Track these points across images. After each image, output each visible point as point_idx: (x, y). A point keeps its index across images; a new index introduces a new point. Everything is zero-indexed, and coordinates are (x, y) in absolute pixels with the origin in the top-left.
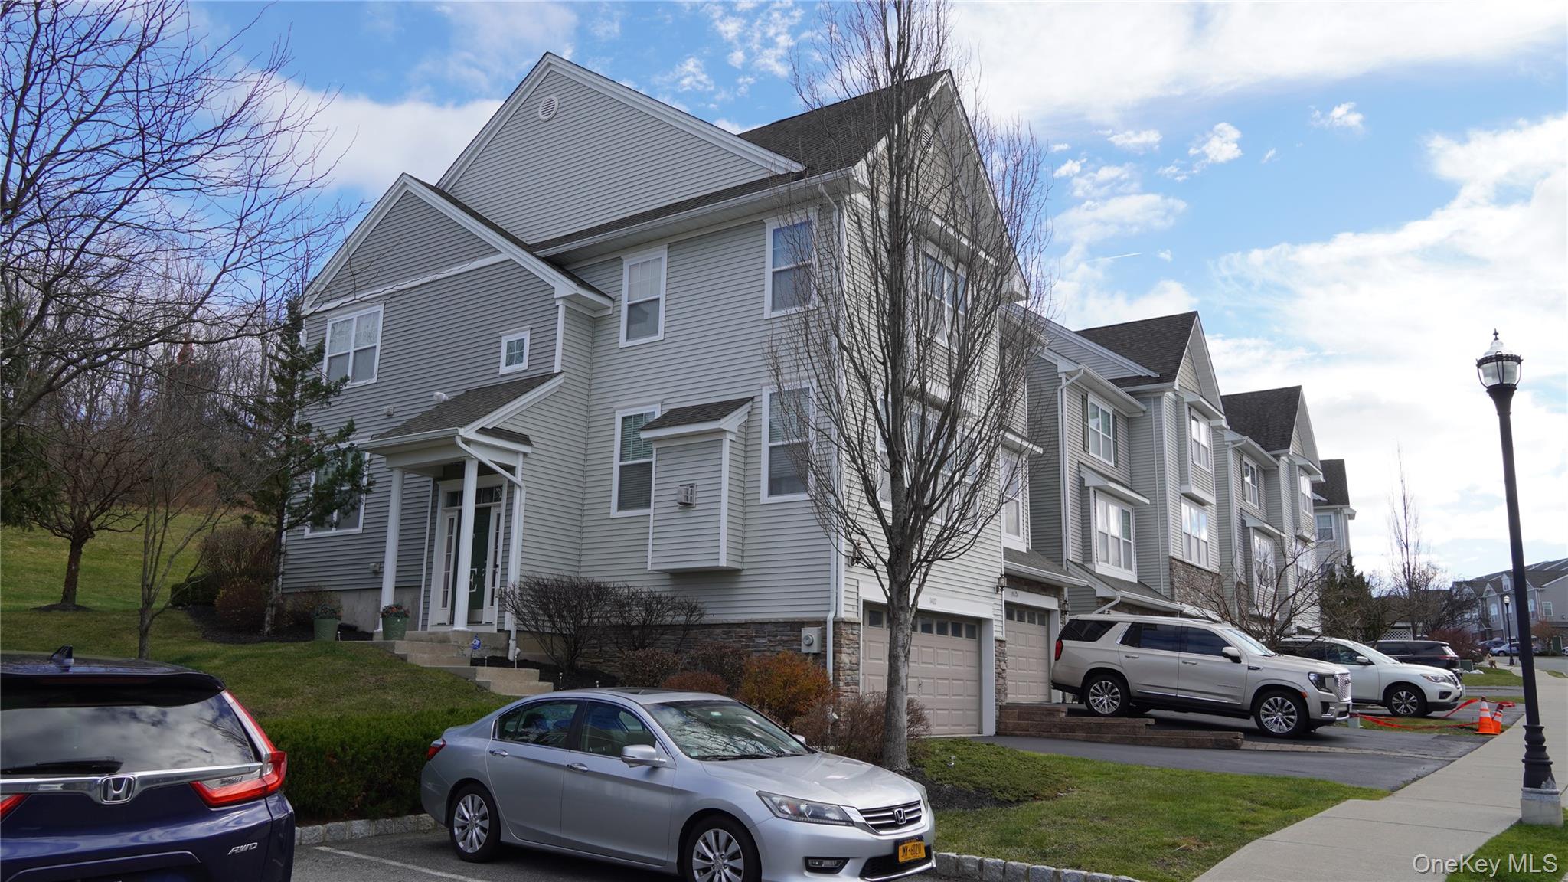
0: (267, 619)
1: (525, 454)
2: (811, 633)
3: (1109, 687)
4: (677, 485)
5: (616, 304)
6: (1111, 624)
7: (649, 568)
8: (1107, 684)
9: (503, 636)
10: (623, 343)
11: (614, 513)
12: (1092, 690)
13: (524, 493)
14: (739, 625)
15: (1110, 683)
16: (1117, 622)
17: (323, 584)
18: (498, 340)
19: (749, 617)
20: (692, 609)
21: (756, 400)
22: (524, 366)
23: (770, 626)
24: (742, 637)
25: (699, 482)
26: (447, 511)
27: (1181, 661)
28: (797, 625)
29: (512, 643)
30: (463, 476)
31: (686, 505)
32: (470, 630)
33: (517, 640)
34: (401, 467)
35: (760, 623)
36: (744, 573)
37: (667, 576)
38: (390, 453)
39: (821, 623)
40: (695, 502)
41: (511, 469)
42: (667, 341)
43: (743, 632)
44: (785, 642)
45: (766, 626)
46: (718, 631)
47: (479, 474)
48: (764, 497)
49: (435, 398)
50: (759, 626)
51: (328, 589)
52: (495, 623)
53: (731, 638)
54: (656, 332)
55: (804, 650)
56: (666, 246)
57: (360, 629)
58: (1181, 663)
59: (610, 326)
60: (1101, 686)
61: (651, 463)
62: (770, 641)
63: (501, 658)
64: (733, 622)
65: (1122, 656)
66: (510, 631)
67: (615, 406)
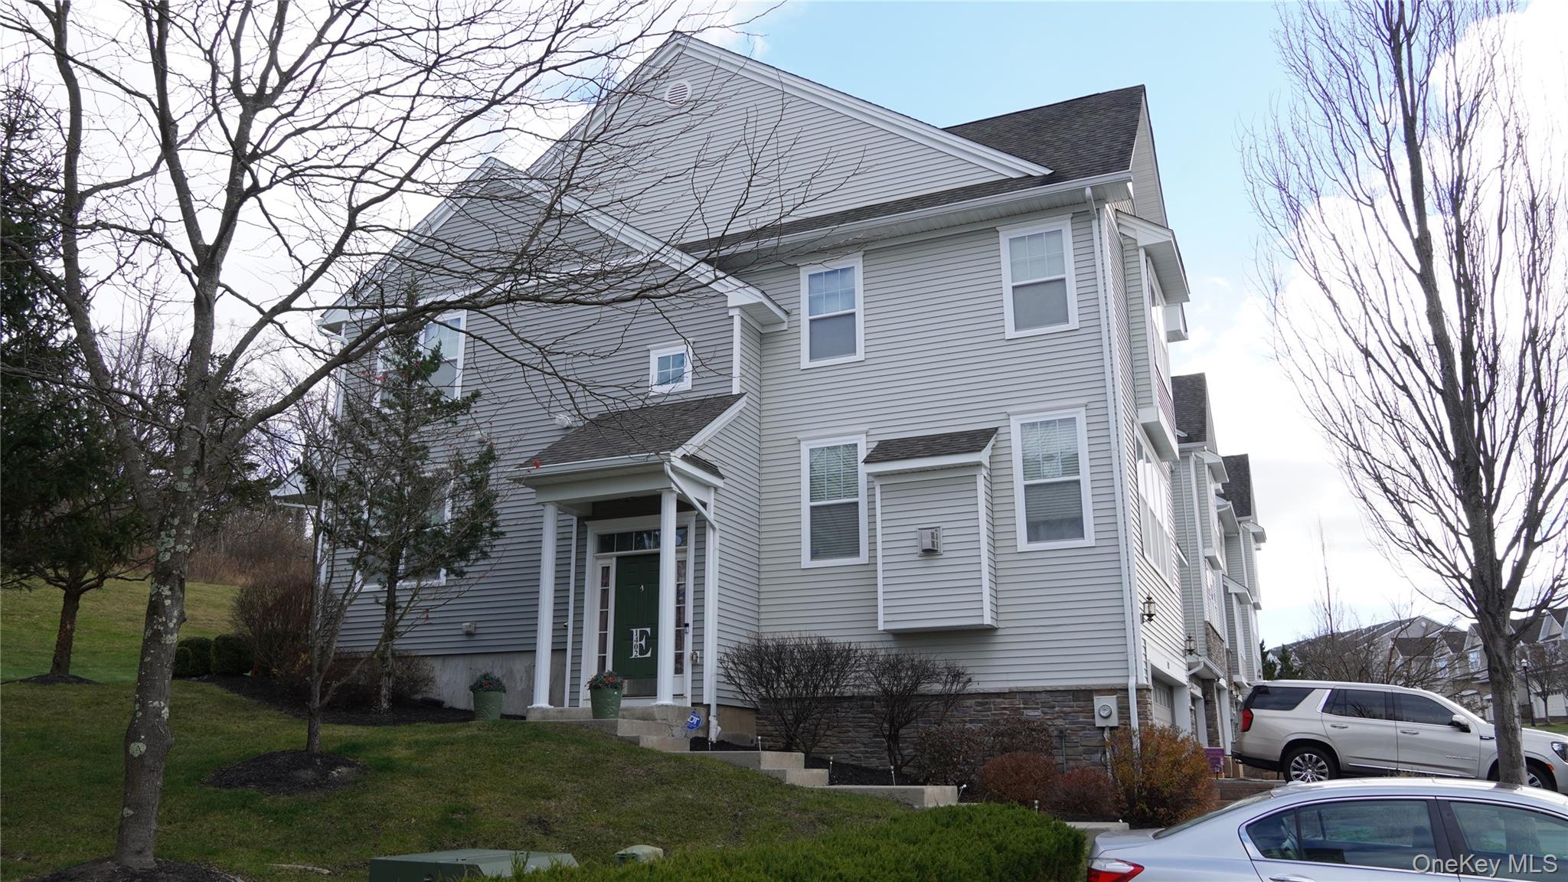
0: (384, 692)
1: (716, 488)
2: (1104, 705)
3: (1314, 760)
4: (913, 528)
5: (793, 318)
6: (1306, 692)
7: (881, 627)
8: (1311, 758)
9: (702, 711)
10: (805, 362)
11: (806, 561)
12: (1293, 764)
13: (717, 535)
14: (999, 695)
15: (1315, 756)
16: (1314, 689)
17: (410, 647)
18: (645, 354)
19: (1012, 685)
20: (956, 675)
21: (1000, 431)
22: (686, 384)
23: (1043, 695)
24: (1005, 708)
25: (944, 526)
26: (598, 558)
27: (1398, 731)
28: (1085, 695)
29: (713, 721)
30: (659, 512)
31: (930, 552)
32: (677, 704)
33: (718, 717)
34: (557, 502)
35: (1031, 692)
36: (999, 632)
37: (891, 638)
38: (540, 484)
39: (1122, 691)
40: (941, 548)
41: (704, 505)
42: (867, 363)
43: (1006, 703)
44: (1066, 714)
45: (1038, 695)
46: (969, 702)
47: (678, 510)
48: (1023, 544)
49: (556, 421)
50: (1028, 696)
51: (414, 654)
52: (689, 695)
53: (989, 710)
54: (853, 351)
55: (1099, 723)
56: (862, 253)
57: (447, 705)
58: (1399, 733)
59: (785, 344)
60: (1303, 759)
61: (856, 504)
62: (1045, 713)
63: (703, 738)
64: (992, 691)
65: (1328, 726)
66: (709, 706)
67: (800, 436)
